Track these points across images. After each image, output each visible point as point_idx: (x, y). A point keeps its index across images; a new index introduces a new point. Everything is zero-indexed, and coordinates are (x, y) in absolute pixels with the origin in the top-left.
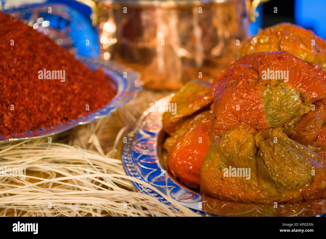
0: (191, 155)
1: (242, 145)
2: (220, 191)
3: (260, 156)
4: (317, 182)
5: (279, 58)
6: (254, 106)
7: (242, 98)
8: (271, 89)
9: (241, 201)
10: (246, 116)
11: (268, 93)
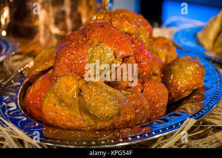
0: (40, 96)
1: (69, 87)
2: (54, 121)
3: (81, 95)
4: (123, 115)
5: (101, 26)
6: (81, 60)
7: (73, 54)
8: (93, 48)
9: (69, 129)
10: (75, 67)
11: (91, 51)
